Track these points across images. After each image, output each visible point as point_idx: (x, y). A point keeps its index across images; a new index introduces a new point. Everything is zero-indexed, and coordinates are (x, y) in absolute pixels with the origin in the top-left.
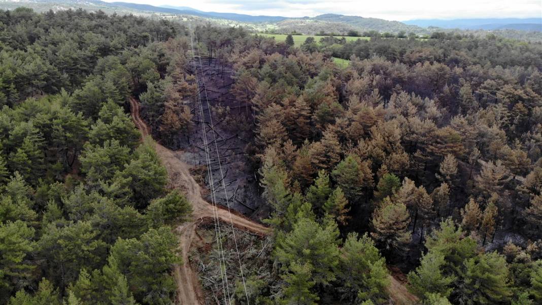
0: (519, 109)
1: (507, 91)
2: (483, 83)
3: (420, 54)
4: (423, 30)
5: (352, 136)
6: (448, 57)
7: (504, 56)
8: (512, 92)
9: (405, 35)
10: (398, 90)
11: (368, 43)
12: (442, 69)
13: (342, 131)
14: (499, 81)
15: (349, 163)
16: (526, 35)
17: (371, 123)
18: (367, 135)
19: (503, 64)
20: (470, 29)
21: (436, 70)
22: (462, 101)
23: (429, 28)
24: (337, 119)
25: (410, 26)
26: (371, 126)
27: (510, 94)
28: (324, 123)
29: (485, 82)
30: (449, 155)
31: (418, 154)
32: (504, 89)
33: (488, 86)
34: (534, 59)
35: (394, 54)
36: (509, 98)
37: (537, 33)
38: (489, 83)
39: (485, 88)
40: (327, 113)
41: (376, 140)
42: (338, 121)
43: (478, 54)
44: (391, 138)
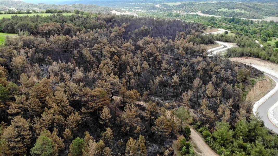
0: (116, 59)
1: (107, 50)
2: (94, 47)
3: (49, 27)
4: (36, 6)
5: (33, 109)
6: (64, 28)
7: (89, 23)
8: (110, 50)
9: (30, 12)
10: (49, 60)
11: (11, 20)
12: (67, 39)
13: (23, 106)
14: (101, 44)
15: (44, 141)
16: (88, 7)
17: (44, 95)
18: (44, 106)
19: (90, 28)
20: (61, 5)
21: (65, 40)
22: (86, 58)
23: (39, 4)
24: (16, 97)
25: (28, 3)
26: (45, 97)
27: (109, 51)
28: (6, 102)
29: (95, 46)
30: (105, 107)
31: (83, 110)
32: (105, 49)
33: (96, 48)
34: (103, 24)
35: (32, 28)
36: (109, 53)
37: (92, 6)
38: (97, 46)
39: (95, 49)
40: (6, 93)
41: (53, 108)
42: (18, 98)
43: (77, 24)
44: (62, 103)
